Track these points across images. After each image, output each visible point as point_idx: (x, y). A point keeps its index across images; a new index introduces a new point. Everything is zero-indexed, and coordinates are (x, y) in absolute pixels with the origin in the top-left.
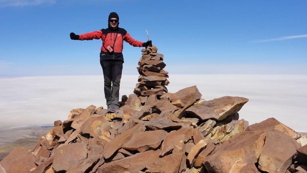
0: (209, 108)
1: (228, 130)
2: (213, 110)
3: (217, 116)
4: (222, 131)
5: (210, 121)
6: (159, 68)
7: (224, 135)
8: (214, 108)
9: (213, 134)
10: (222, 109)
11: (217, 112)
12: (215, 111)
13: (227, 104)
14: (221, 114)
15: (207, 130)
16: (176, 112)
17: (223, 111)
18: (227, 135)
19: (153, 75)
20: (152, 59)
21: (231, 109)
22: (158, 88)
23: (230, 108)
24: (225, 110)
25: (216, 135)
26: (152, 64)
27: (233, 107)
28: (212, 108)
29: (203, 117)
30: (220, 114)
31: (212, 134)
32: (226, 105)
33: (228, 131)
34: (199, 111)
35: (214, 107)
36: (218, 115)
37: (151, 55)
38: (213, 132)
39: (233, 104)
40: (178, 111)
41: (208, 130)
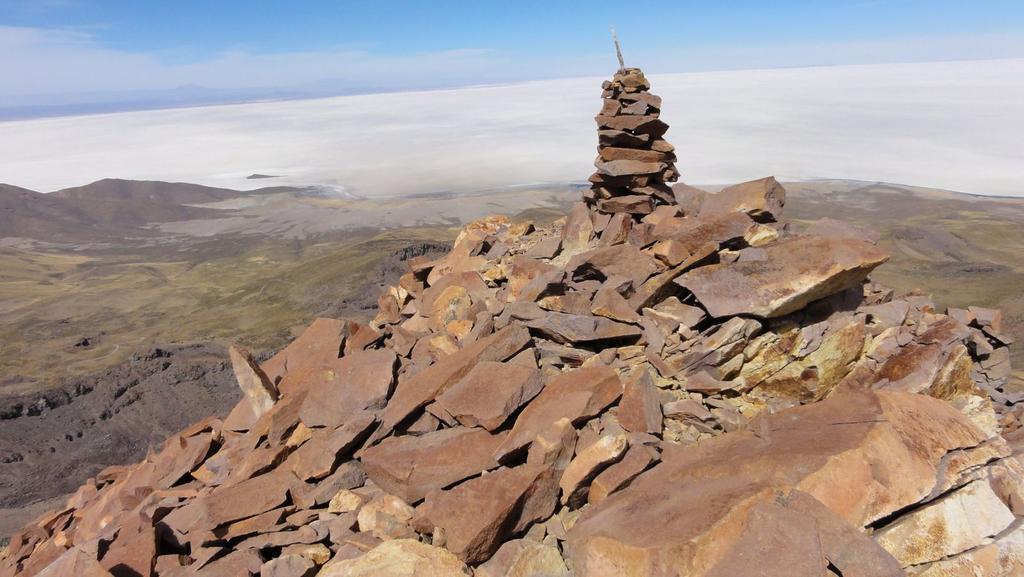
0: (747, 277)
1: (798, 350)
2: (756, 287)
3: (763, 309)
4: (782, 350)
5: (737, 323)
6: (645, 137)
7: (784, 363)
8: (761, 281)
9: (749, 356)
10: (786, 287)
11: (766, 295)
12: (762, 291)
13: (807, 270)
14: (776, 304)
15: (721, 349)
16: (652, 279)
17: (786, 292)
18: (795, 363)
19: (625, 156)
20: (624, 111)
21: (817, 287)
22: (637, 194)
23: (811, 285)
24: (794, 291)
25: (759, 358)
26: (623, 127)
27: (824, 283)
28: (754, 279)
29: (717, 310)
30: (772, 302)
31: (746, 355)
32: (804, 271)
33: (796, 353)
34: (709, 290)
35: (762, 278)
36: (765, 303)
37: (622, 101)
38: (750, 351)
39: (824, 271)
40: (658, 277)
41: (726, 349)
